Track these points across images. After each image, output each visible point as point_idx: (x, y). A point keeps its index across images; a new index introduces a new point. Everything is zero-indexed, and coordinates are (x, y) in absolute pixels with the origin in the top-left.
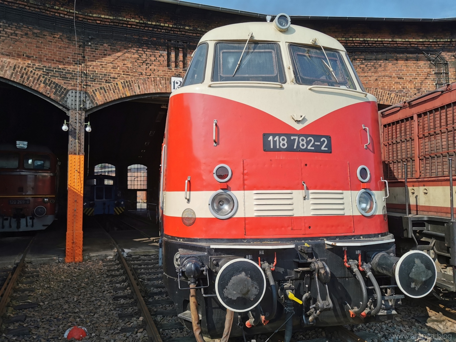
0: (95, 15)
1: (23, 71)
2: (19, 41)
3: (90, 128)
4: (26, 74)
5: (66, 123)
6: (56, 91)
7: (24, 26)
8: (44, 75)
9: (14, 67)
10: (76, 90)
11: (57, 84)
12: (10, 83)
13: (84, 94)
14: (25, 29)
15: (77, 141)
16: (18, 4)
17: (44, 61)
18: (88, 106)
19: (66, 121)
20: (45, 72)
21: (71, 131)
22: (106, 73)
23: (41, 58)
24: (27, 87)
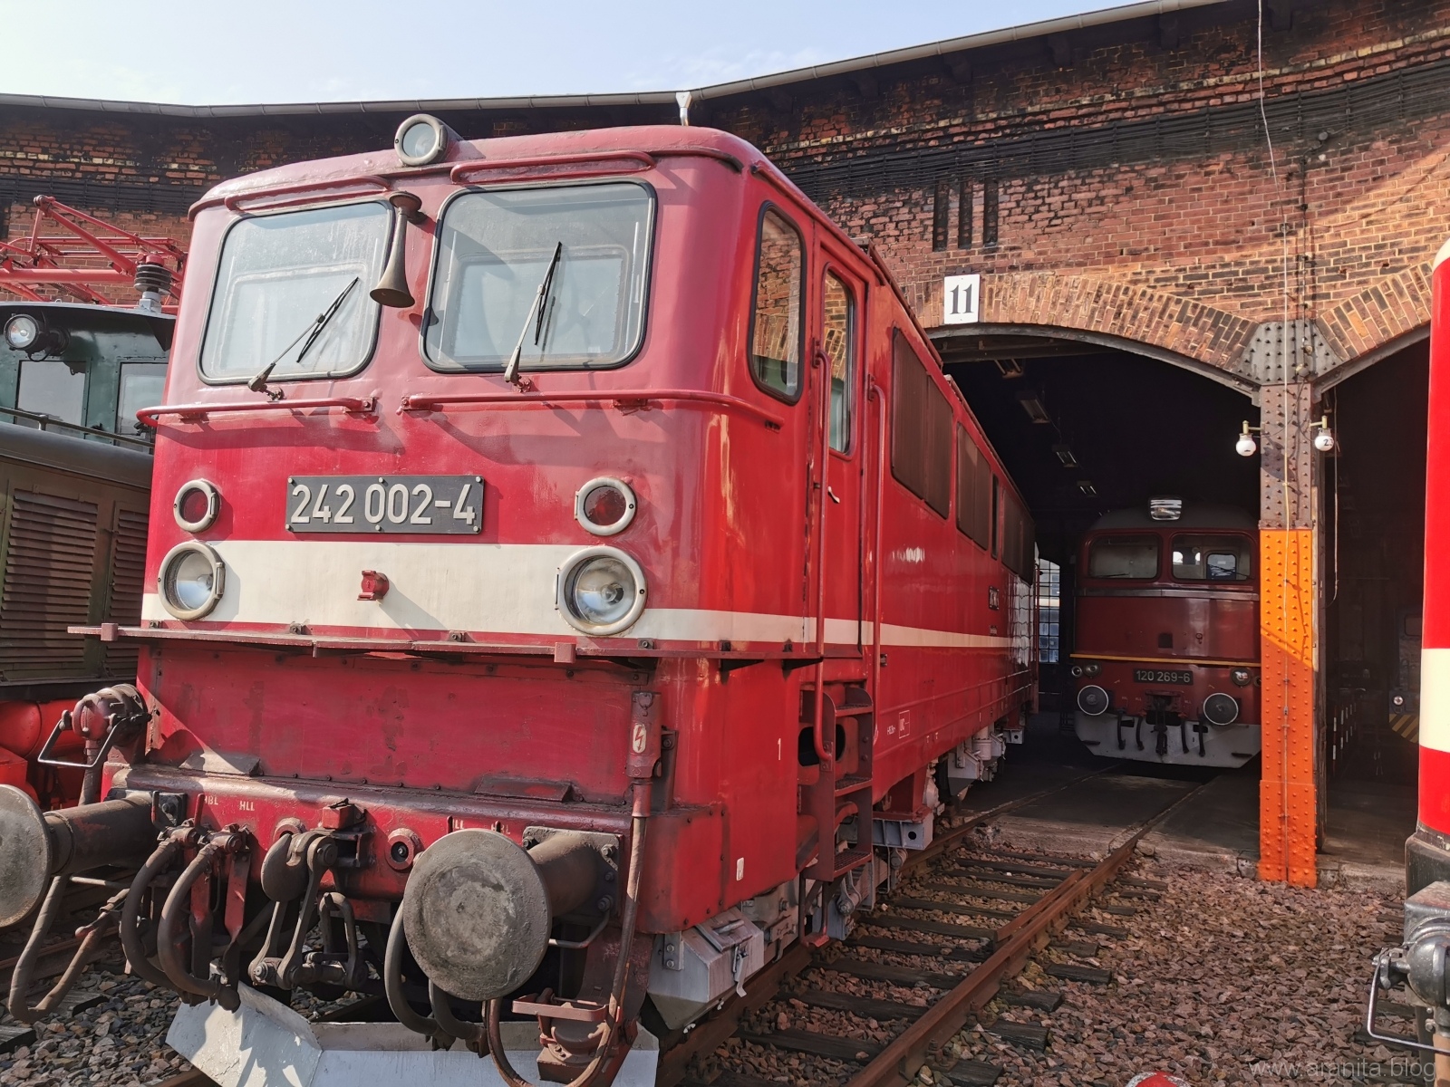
0: (1335, 59)
1: (1121, 297)
2: (1110, 215)
3: (1329, 438)
4: (1130, 304)
5: (1250, 431)
6: (1217, 337)
7: (1123, 169)
8: (1178, 294)
9: (1098, 291)
10: (1279, 319)
11: (1220, 314)
12: (1089, 340)
13: (1308, 329)
14: (1126, 176)
15: (1285, 483)
16: (1105, 112)
17: (1180, 254)
18: (1322, 364)
19: (1250, 425)
20: (1182, 285)
21: (1266, 454)
22: (1383, 239)
23: (1170, 247)
24: (1132, 340)
